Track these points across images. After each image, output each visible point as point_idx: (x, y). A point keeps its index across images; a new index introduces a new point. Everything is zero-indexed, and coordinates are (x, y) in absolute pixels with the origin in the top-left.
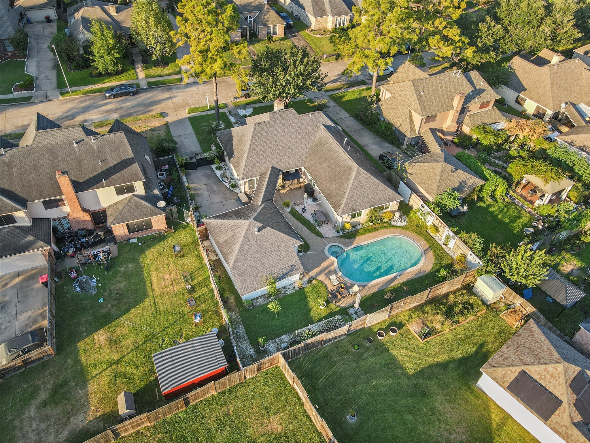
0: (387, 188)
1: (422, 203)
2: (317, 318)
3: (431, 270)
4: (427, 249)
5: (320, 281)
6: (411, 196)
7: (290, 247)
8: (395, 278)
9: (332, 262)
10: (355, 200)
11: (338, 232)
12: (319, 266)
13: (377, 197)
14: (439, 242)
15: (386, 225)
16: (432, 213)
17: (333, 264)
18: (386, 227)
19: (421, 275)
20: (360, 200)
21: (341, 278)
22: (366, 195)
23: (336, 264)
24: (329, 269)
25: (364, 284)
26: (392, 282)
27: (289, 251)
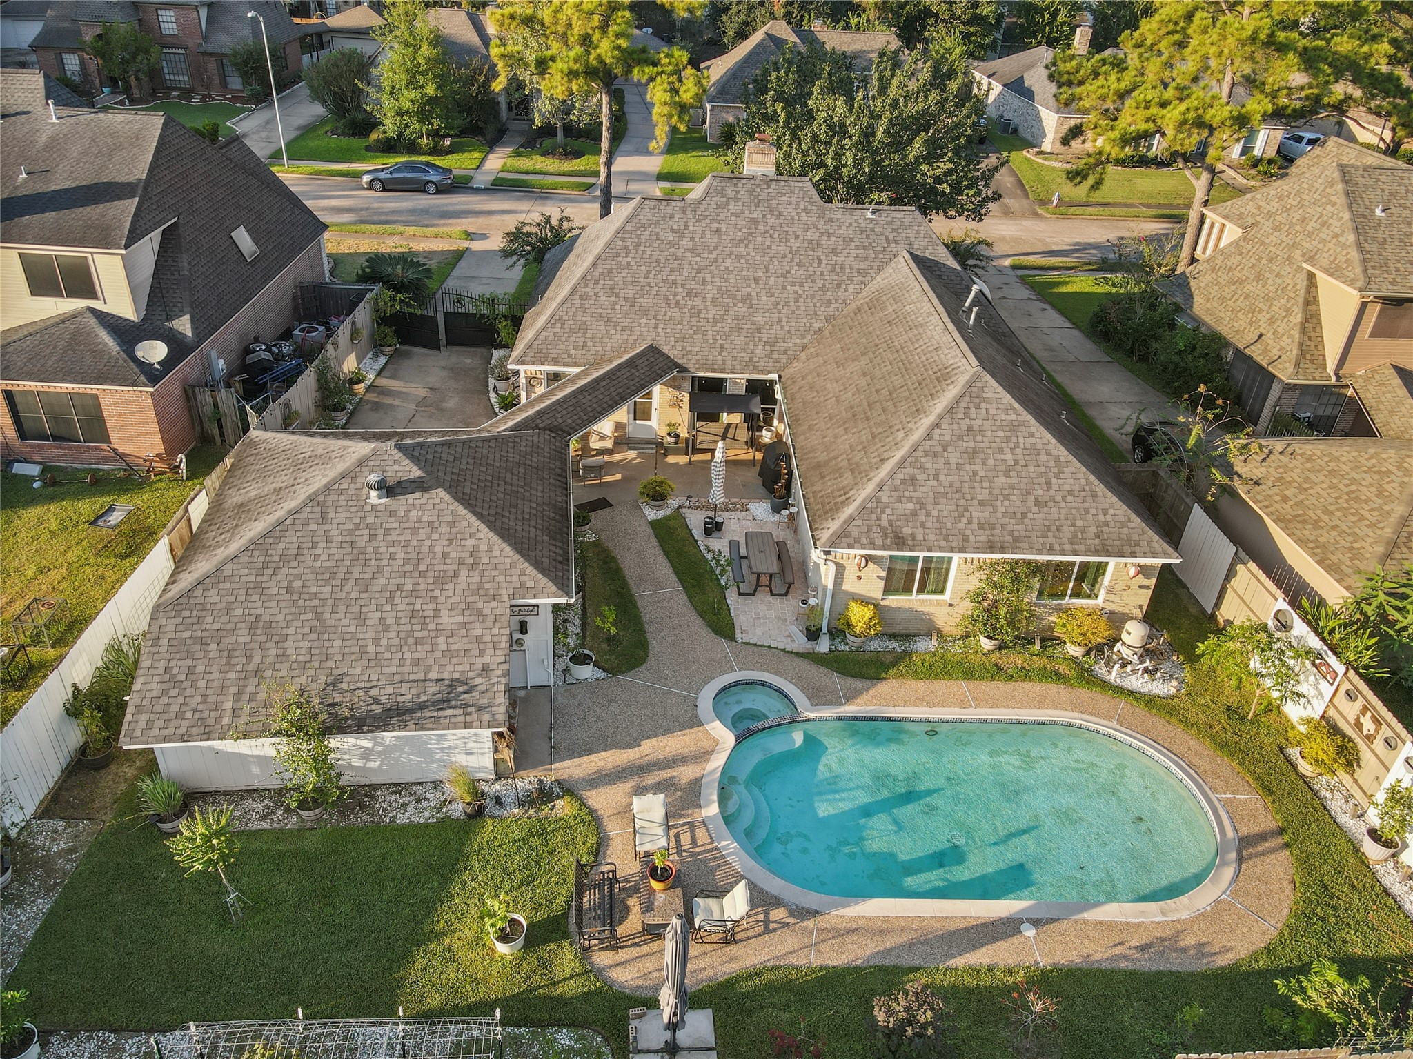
0: (1100, 488)
1: (1282, 604)
2: (435, 1000)
3: (1254, 957)
4: (1263, 837)
5: (592, 812)
6: (1231, 574)
7: (495, 597)
8: (1007, 928)
9: (706, 745)
10: (922, 505)
11: (813, 634)
12: (633, 743)
13: (1037, 516)
14: (1346, 821)
15: (1063, 669)
16: (1332, 660)
17: (704, 755)
18: (1058, 676)
19: (1175, 963)
20: (945, 509)
21: (701, 833)
22: (983, 494)
23: (718, 762)
24: (667, 774)
25: (811, 899)
26: (975, 944)
27: (479, 612)
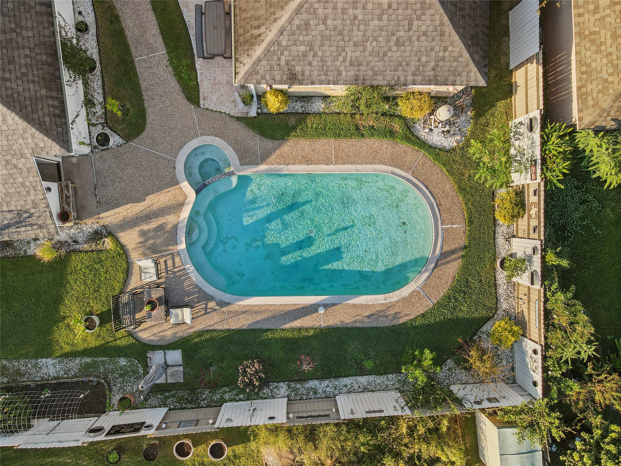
3: (415, 319)
4: (453, 252)
5: (123, 247)
6: (529, 60)
8: (312, 309)
9: (181, 199)
10: (311, 46)
12: (141, 199)
13: (395, 54)
14: (500, 240)
15: (397, 126)
17: (181, 205)
19: (382, 323)
21: (177, 259)
23: (185, 213)
24: (160, 221)
